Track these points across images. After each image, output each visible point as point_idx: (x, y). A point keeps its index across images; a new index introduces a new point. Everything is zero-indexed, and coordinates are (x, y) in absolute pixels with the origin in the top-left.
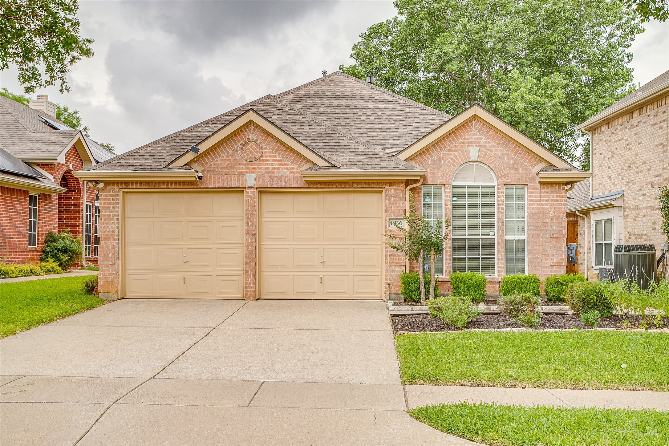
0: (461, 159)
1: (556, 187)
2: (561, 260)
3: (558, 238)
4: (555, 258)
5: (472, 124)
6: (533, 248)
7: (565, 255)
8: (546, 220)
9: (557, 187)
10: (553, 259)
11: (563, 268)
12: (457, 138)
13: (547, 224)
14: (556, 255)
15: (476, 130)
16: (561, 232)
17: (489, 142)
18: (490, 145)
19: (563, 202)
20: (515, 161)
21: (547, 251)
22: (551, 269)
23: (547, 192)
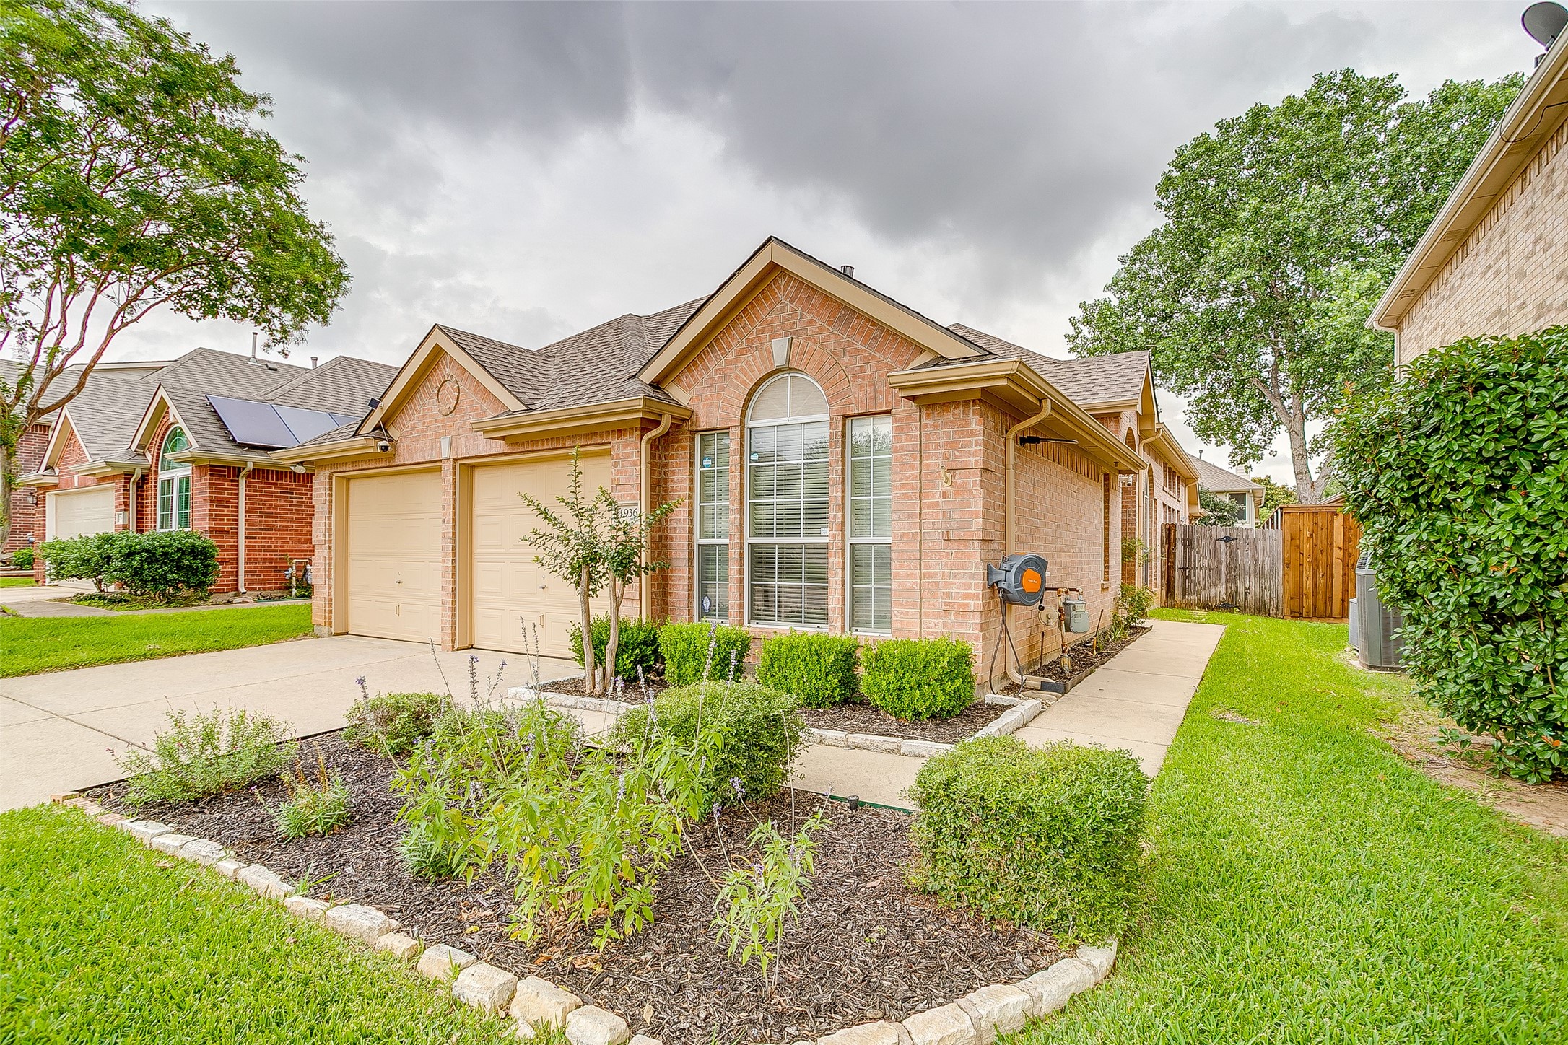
0: (758, 368)
1: (957, 411)
2: (967, 596)
3: (962, 541)
4: (954, 590)
5: (779, 288)
6: (901, 566)
7: (977, 585)
8: (934, 497)
9: (959, 411)
10: (948, 595)
11: (974, 618)
12: (752, 322)
13: (936, 505)
14: (954, 583)
15: (786, 299)
16: (968, 525)
17: (811, 321)
18: (814, 328)
19: (974, 448)
20: (865, 358)
21: (936, 574)
22: (943, 620)
23: (936, 426)
